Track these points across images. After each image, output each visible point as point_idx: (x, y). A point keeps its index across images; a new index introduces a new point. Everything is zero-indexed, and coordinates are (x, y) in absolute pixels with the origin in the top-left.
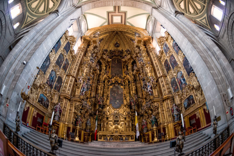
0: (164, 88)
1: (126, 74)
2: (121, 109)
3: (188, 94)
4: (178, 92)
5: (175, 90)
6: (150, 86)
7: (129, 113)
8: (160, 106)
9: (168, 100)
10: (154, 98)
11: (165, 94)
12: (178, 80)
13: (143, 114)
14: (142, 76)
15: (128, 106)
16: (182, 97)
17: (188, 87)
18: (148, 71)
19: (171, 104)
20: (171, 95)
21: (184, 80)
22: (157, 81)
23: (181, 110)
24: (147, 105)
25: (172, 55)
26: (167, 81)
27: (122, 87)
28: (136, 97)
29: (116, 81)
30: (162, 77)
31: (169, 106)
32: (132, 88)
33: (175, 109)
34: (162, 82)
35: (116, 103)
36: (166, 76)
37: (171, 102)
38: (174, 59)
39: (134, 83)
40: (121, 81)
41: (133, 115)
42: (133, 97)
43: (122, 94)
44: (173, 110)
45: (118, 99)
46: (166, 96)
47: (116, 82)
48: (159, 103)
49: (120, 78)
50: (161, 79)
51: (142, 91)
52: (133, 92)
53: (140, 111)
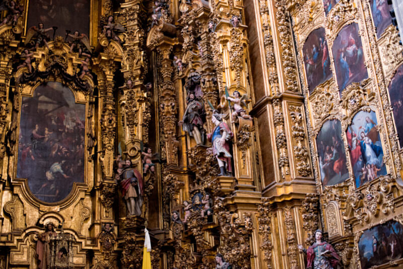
0: (282, 150)
1: (110, 39)
2: (71, 208)
3: (383, 211)
4: (341, 188)
5: (330, 173)
6: (225, 136)
7: (108, 228)
8: (257, 227)
9: (296, 210)
10: (237, 188)
11: (282, 179)
12: (350, 141)
13: (175, 243)
14: (185, 65)
15: (108, 195)
16: (357, 216)
17: (390, 185)
18: (226, 61)
19: (303, 228)
20: (310, 187)
21: (378, 151)
22: (257, 112)
23: (345, 261)
24: (195, 207)
25: (354, 25)
26: (300, 122)
27: (81, 96)
28: (148, 161)
29: (57, 66)
30: (284, 103)
31: (295, 234)
32: (134, 115)
33: (319, 254)
34: (280, 122)
35: (49, 175)
36: (303, 100)
37: (307, 219)
38: (354, 46)
39: (143, 88)
40: (79, 66)
41: (131, 242)
42: (134, 157)
43: (79, 132)
44: (314, 255)
45: (57, 159)
46: (290, 190)
47: (56, 69)
48: (255, 214)
49: (75, 50)
50: (277, 109)
51: (178, 138)
52: (133, 135)
53: (161, 227)
